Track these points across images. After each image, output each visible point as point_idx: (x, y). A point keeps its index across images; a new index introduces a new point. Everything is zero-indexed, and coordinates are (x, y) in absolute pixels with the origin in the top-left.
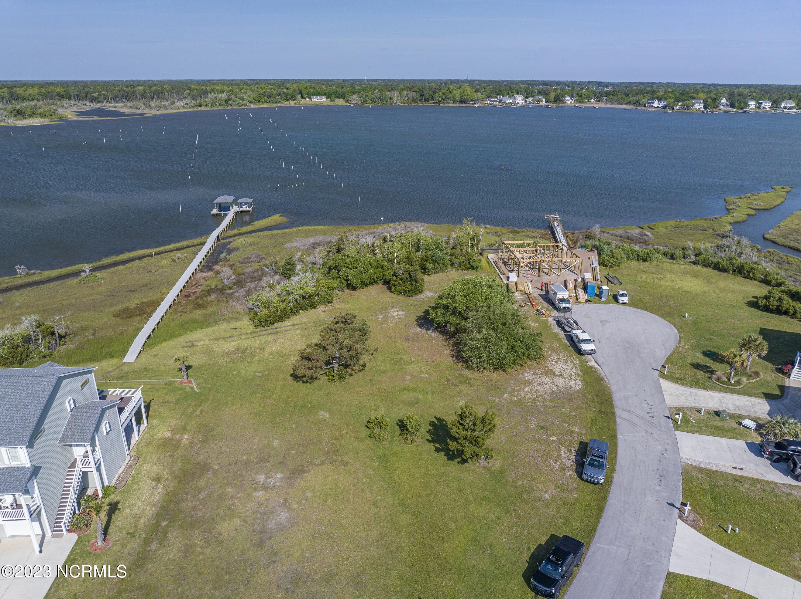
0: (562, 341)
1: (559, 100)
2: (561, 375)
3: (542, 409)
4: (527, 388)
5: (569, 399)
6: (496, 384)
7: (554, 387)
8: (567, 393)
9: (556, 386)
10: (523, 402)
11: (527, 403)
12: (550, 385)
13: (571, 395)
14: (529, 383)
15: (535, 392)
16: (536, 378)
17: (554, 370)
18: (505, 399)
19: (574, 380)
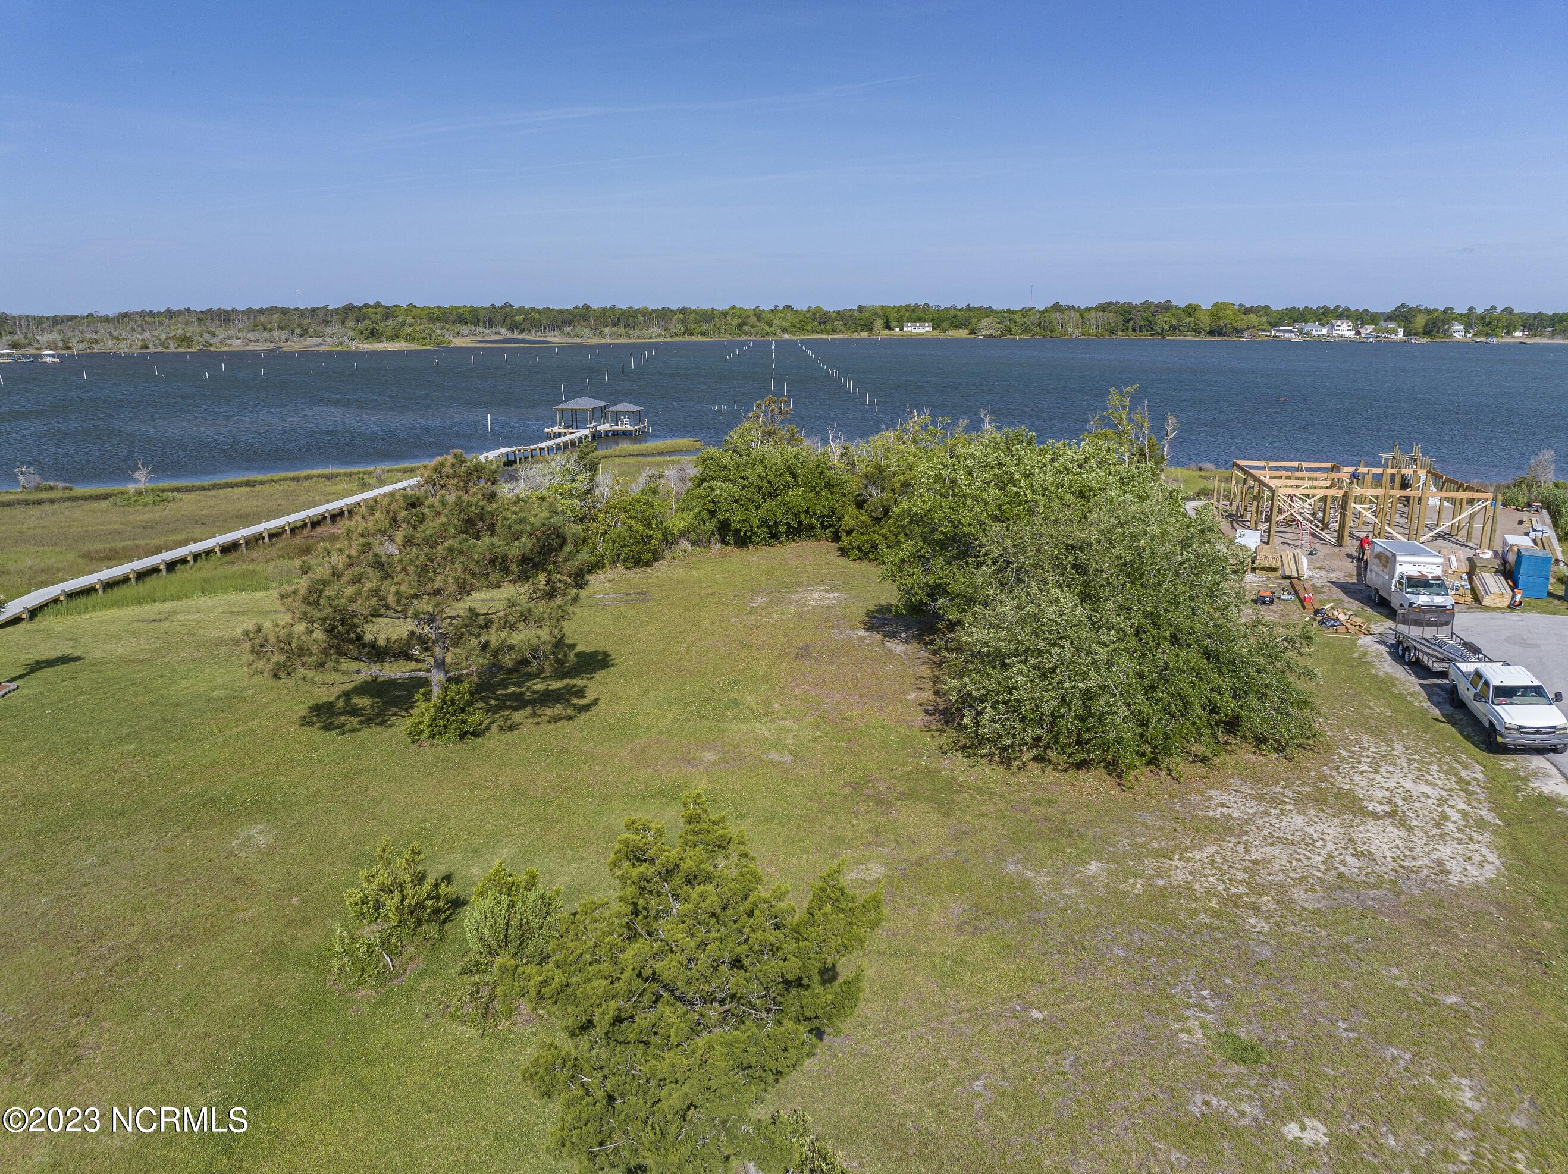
0: (1411, 703)
1: (1435, 329)
2: (1392, 814)
3: (1265, 953)
4: (1211, 849)
5: (1426, 923)
6: (1068, 817)
7: (1350, 860)
8: (1416, 891)
9: (1358, 854)
10: (1172, 903)
11: (1193, 913)
12: (1330, 847)
13: (1437, 905)
14: (1226, 828)
15: (1245, 870)
16: (1267, 813)
17: (1359, 792)
18: (1085, 883)
19: (1459, 841)
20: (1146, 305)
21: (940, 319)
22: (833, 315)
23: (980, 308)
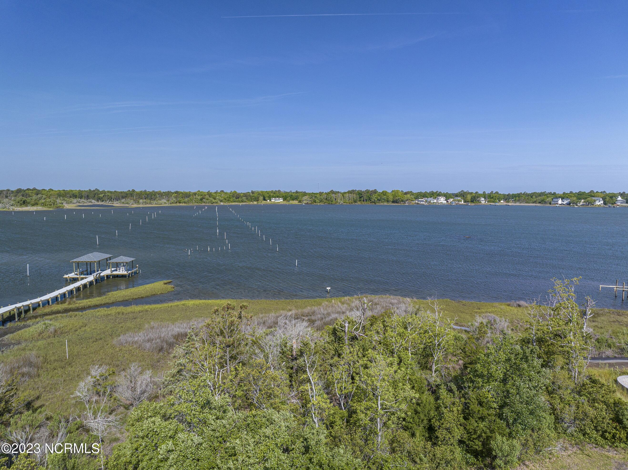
1: (475, 200)
20: (367, 191)
21: (286, 196)
22: (242, 195)
23: (302, 192)
